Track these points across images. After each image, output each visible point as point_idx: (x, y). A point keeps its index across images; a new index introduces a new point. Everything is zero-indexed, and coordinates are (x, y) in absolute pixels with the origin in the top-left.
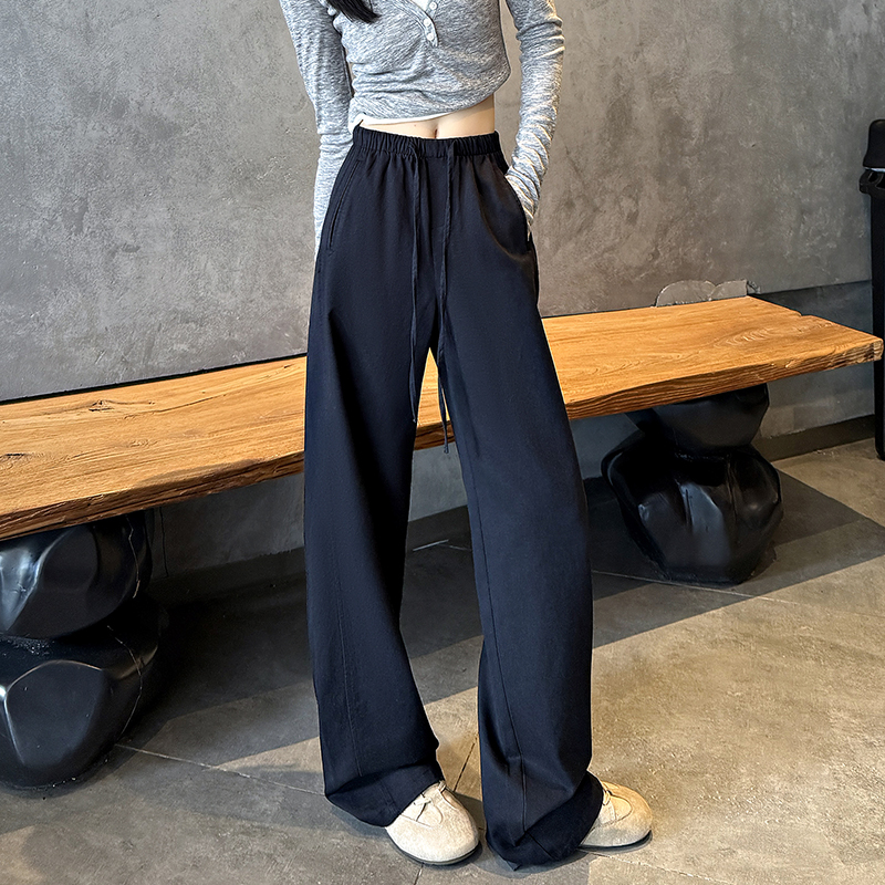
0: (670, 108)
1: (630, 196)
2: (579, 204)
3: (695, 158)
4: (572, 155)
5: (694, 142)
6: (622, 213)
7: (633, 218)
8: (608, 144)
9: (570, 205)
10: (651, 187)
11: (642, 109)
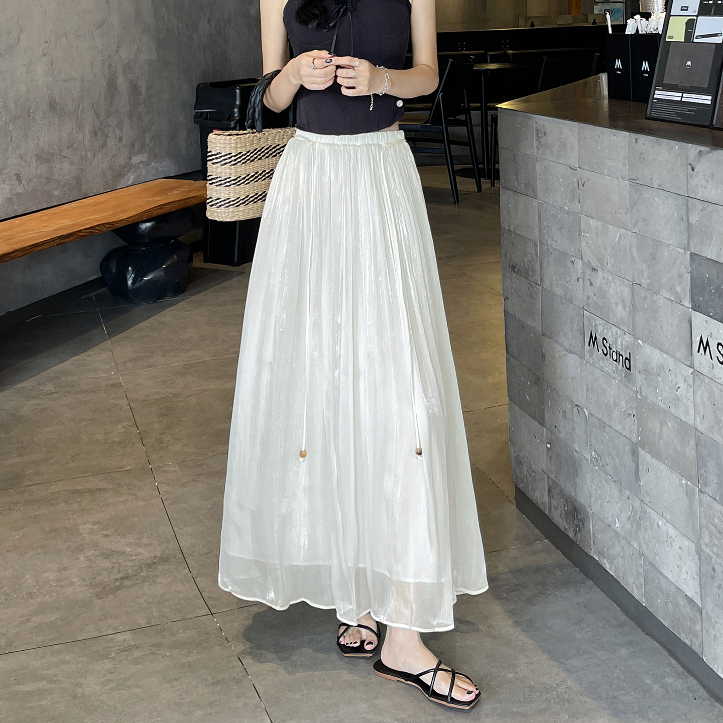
0: (132, 81)
1: (119, 128)
2: (99, 133)
3: (143, 105)
4: (95, 107)
5: (142, 97)
6: (116, 137)
7: (121, 139)
8: (108, 100)
9: (96, 134)
10: (127, 123)
11: (121, 81)
